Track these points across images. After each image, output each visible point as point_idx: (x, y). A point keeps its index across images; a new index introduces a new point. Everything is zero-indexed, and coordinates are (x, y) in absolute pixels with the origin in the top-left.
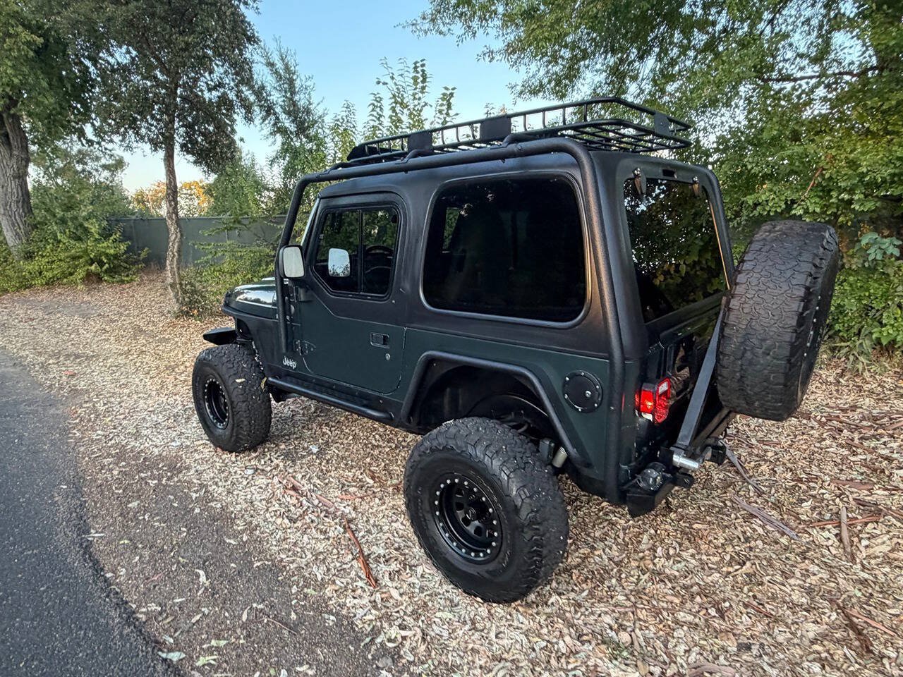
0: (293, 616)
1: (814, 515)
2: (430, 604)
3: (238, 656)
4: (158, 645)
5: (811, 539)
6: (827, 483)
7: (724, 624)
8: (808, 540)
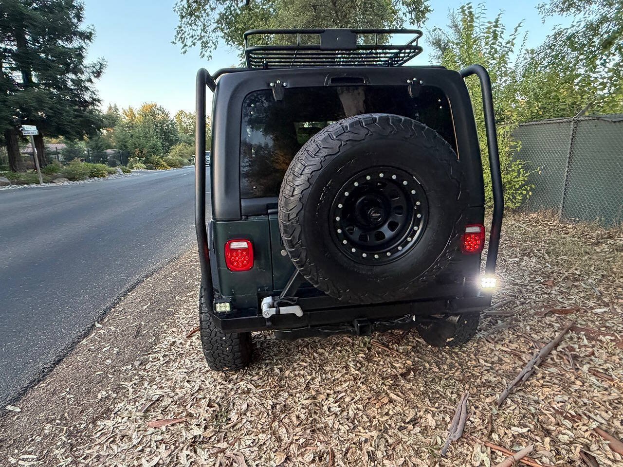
0: (144, 332)
1: (508, 440)
2: (193, 355)
3: (110, 335)
4: (101, 320)
5: (468, 453)
6: (585, 428)
7: (296, 452)
8: (465, 452)
